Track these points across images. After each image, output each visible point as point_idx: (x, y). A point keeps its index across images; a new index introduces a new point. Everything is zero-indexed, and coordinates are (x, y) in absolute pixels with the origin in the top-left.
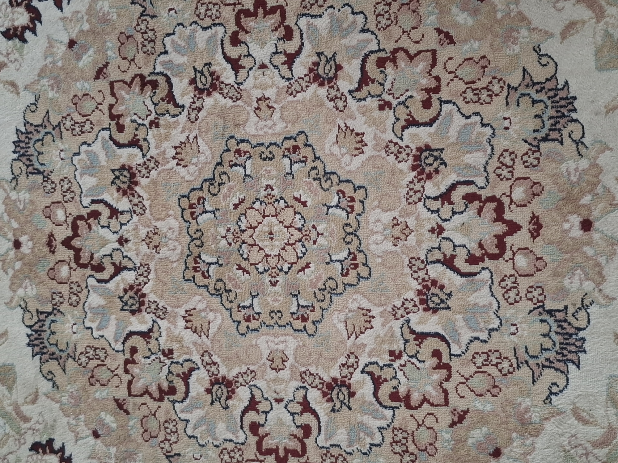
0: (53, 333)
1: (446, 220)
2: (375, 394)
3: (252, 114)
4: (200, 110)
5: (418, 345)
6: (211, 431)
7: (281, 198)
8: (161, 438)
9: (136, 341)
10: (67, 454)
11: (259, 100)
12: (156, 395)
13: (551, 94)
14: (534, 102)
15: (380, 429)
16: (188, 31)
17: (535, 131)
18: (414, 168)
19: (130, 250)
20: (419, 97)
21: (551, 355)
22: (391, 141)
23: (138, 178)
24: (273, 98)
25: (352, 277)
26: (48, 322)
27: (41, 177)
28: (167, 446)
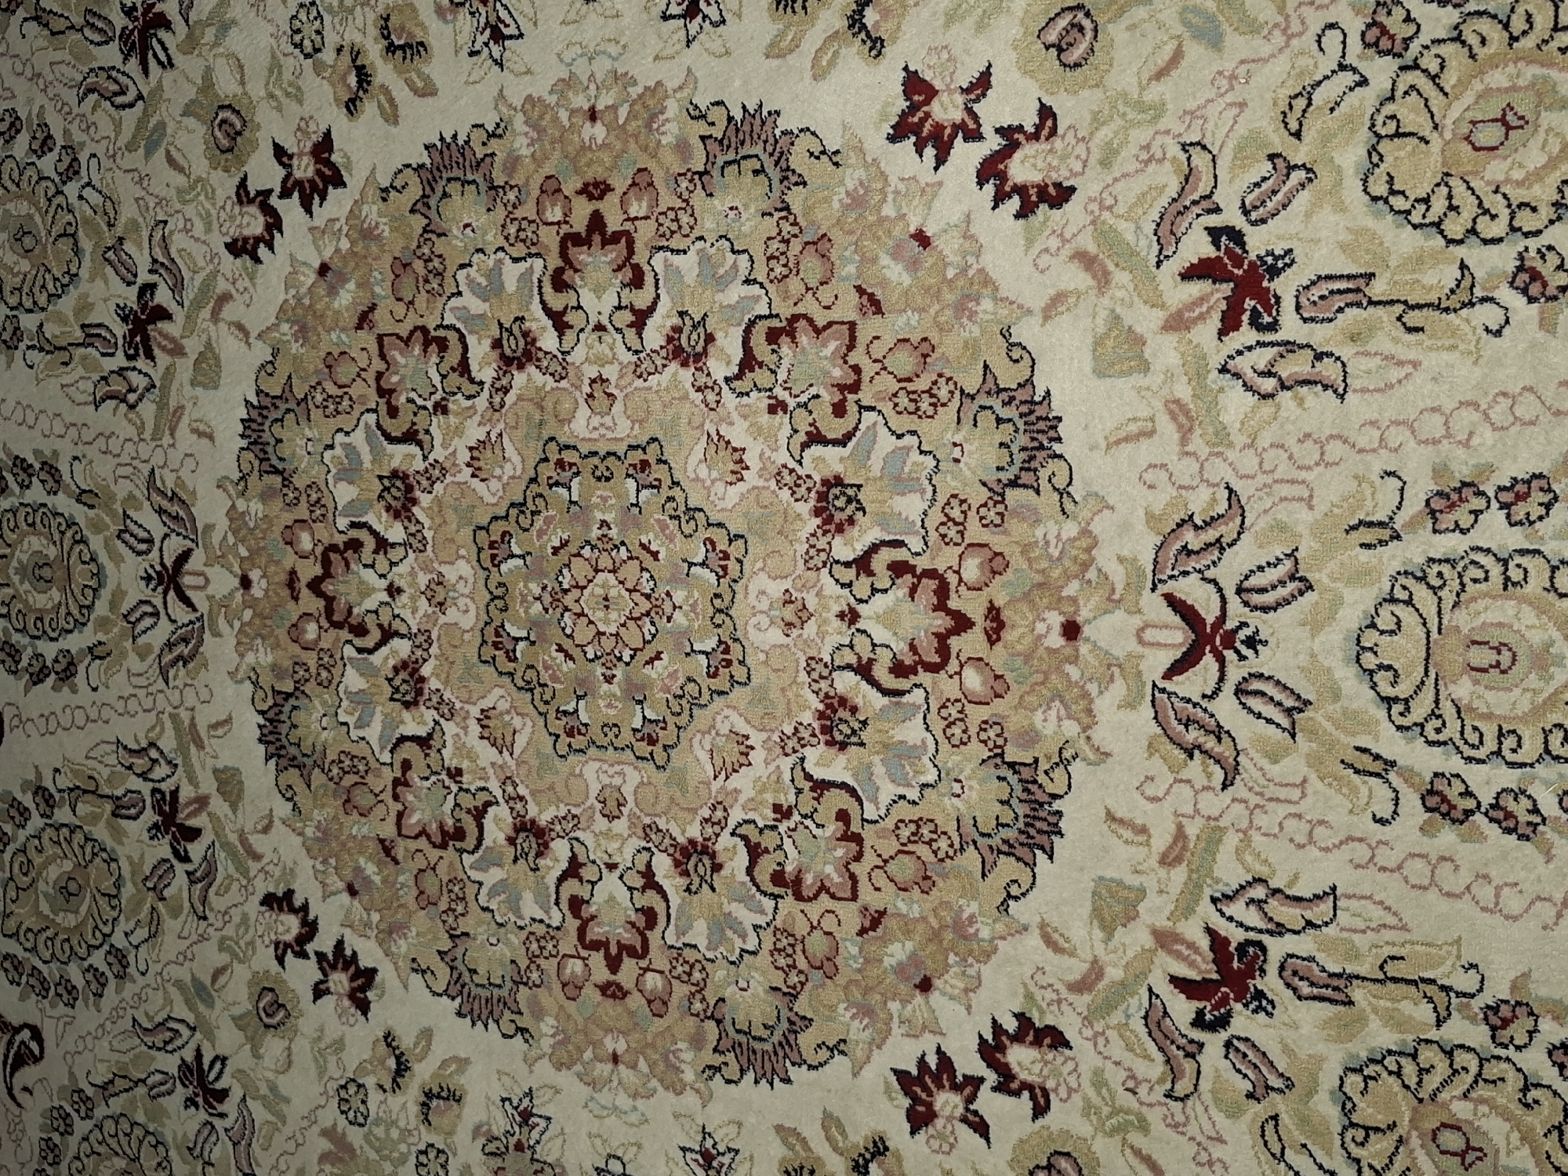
0: (295, 726)
1: (861, 601)
2: (750, 871)
3: (582, 402)
4: (506, 390)
5: (816, 799)
6: (513, 904)
7: (623, 543)
8: (443, 905)
9: (411, 750)
10: (311, 917)
11: (593, 381)
12: (438, 840)
13: (1024, 409)
14: (999, 421)
15: (756, 927)
16: (491, 262)
17: (999, 469)
18: (817, 512)
19: (403, 606)
20: (828, 398)
21: (1010, 834)
22: (785, 466)
23: (417, 493)
24: (613, 380)
25: (722, 681)
26: (287, 709)
27: (279, 479)
28: (451, 920)
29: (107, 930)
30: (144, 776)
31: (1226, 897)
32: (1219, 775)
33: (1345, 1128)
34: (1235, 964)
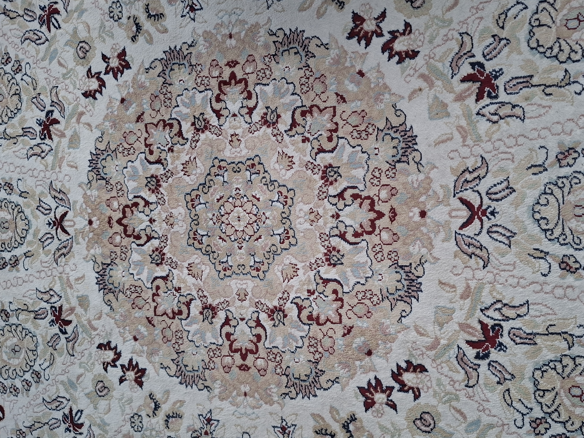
0: (111, 277)
1: (340, 210)
2: (299, 316)
3: (228, 144)
4: (197, 141)
5: (325, 286)
6: (203, 338)
7: (245, 196)
8: (173, 341)
9: (160, 282)
10: (118, 351)
11: (232, 135)
12: (171, 315)
13: (403, 133)
14: (393, 138)
15: (302, 337)
16: (191, 93)
17: (393, 156)
18: (322, 178)
19: (156, 226)
20: (325, 135)
21: (402, 293)
22: (309, 162)
23: (161, 183)
24: (240, 134)
25: (286, 245)
26: (107, 271)
27: (104, 181)
28: (177, 346)
29: (32, 364)
30: (47, 302)
31: (487, 309)
32: (481, 263)
33: (535, 391)
34: (491, 334)
